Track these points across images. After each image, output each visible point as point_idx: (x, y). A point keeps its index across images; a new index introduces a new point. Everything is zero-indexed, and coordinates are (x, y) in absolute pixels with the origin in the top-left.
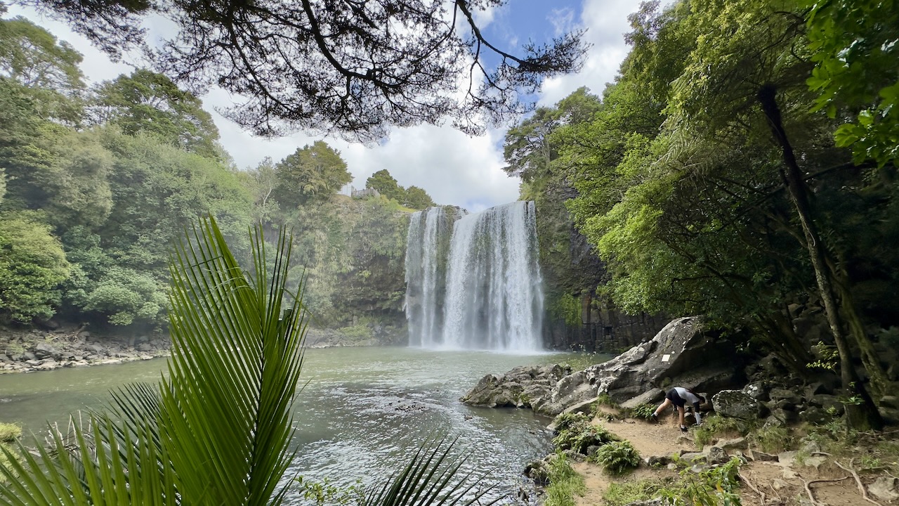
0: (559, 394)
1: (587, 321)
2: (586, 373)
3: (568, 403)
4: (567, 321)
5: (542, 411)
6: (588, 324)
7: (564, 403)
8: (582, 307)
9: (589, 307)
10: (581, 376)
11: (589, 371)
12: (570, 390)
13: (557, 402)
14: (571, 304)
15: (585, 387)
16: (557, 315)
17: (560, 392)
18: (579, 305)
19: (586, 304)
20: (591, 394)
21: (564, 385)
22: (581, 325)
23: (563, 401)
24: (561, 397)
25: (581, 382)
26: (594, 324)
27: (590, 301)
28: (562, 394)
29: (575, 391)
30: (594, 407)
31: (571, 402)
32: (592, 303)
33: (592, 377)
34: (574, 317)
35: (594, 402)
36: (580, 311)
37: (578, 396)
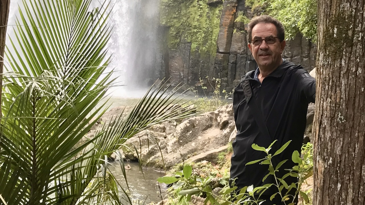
0: (179, 141)
1: (226, 49)
2: (217, 115)
3: (189, 153)
4: (194, 46)
5: (152, 164)
6: (227, 53)
7: (184, 152)
8: (221, 25)
9: (232, 25)
10: (211, 119)
11: (222, 112)
12: (194, 136)
13: (174, 151)
14: (205, 18)
15: (214, 132)
16: (178, 35)
17: (179, 139)
18: (216, 21)
19: (227, 21)
20: (221, 142)
21: (186, 130)
22: (215, 54)
23: (183, 150)
24: (181, 144)
25: (210, 126)
26: (236, 54)
27: (235, 16)
28: (182, 140)
29: (200, 138)
30: (223, 157)
31: (193, 152)
32: (238, 19)
33: (225, 119)
34: (206, 40)
35: (224, 151)
36: (216, 31)
37: (204, 144)
